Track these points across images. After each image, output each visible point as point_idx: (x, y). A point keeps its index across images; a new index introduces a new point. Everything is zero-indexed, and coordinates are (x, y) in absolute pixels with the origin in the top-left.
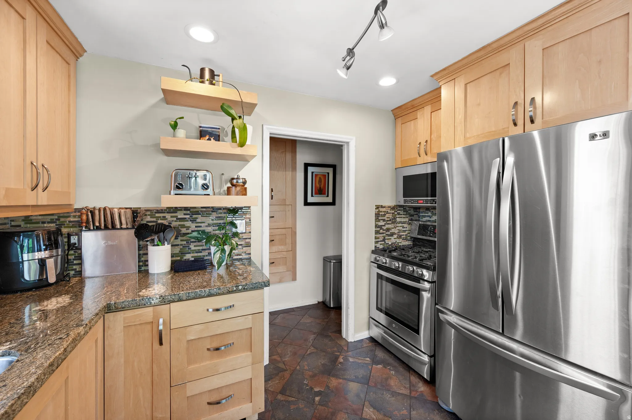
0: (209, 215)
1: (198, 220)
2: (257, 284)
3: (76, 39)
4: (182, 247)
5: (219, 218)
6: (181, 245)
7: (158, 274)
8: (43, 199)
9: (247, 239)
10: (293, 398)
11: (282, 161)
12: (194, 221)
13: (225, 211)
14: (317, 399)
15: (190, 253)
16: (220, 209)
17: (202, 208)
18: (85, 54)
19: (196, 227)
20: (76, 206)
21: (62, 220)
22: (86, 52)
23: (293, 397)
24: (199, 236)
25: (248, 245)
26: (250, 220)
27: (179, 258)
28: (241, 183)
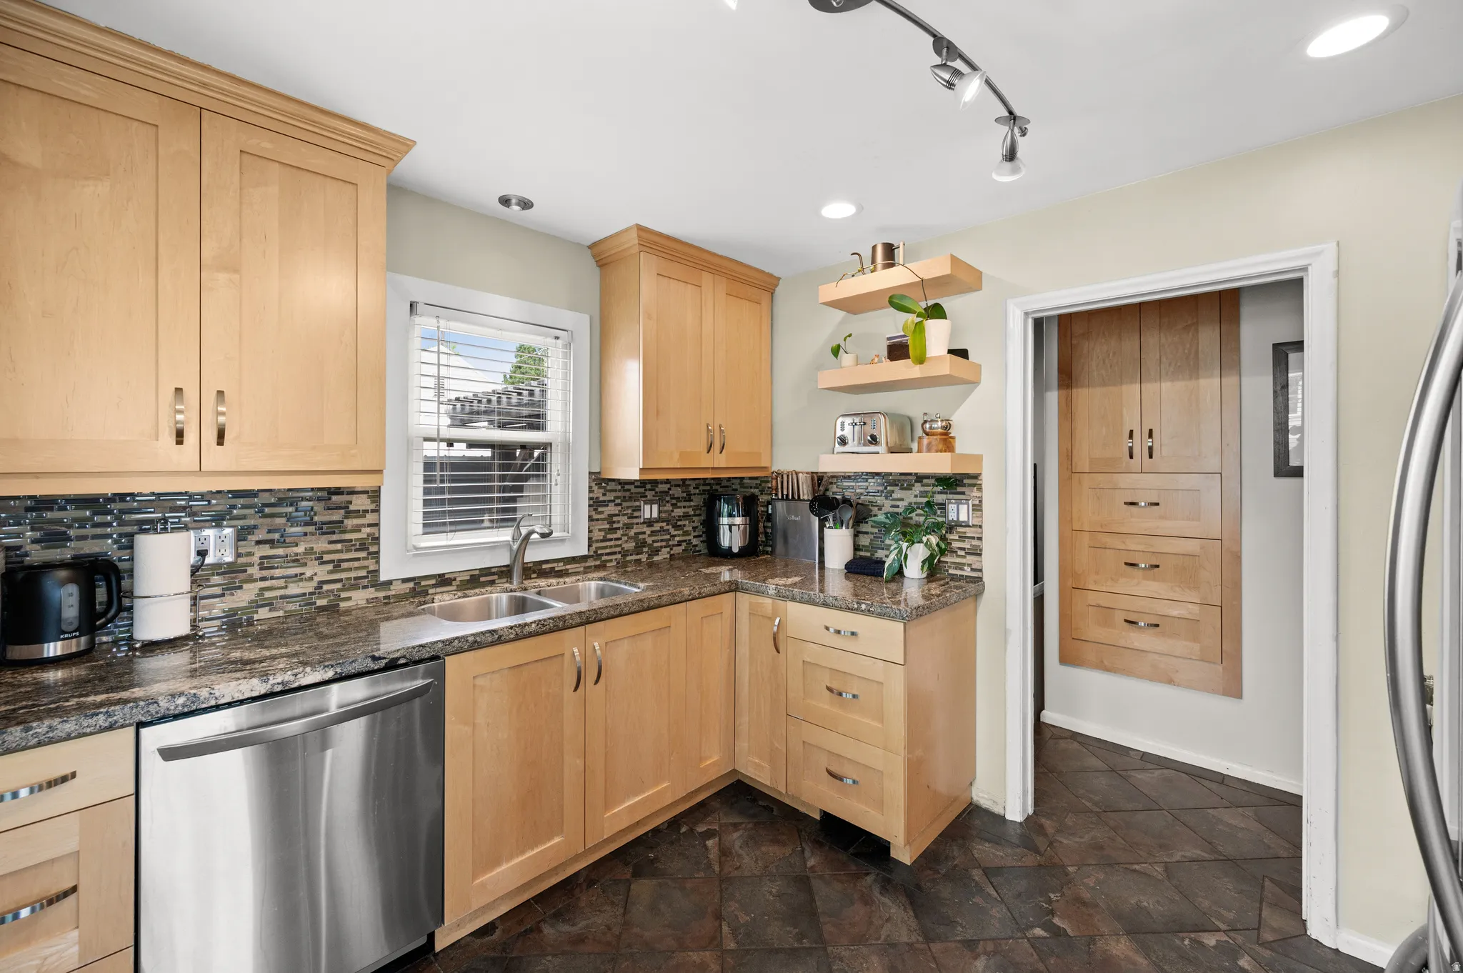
0: (910, 487)
1: (895, 496)
2: (888, 610)
3: (763, 272)
4: (872, 537)
5: (923, 494)
6: (872, 533)
7: (833, 569)
8: (720, 460)
9: (973, 538)
10: (995, 893)
11: (1186, 351)
12: (889, 495)
13: (933, 481)
14: (1039, 932)
15: (883, 549)
16: (927, 477)
17: (901, 474)
18: (781, 281)
19: (892, 506)
20: (775, 468)
21: (763, 485)
22: (780, 278)
23: (997, 892)
24: (887, 521)
25: (977, 552)
26: (980, 502)
27: (868, 554)
28: (937, 428)
